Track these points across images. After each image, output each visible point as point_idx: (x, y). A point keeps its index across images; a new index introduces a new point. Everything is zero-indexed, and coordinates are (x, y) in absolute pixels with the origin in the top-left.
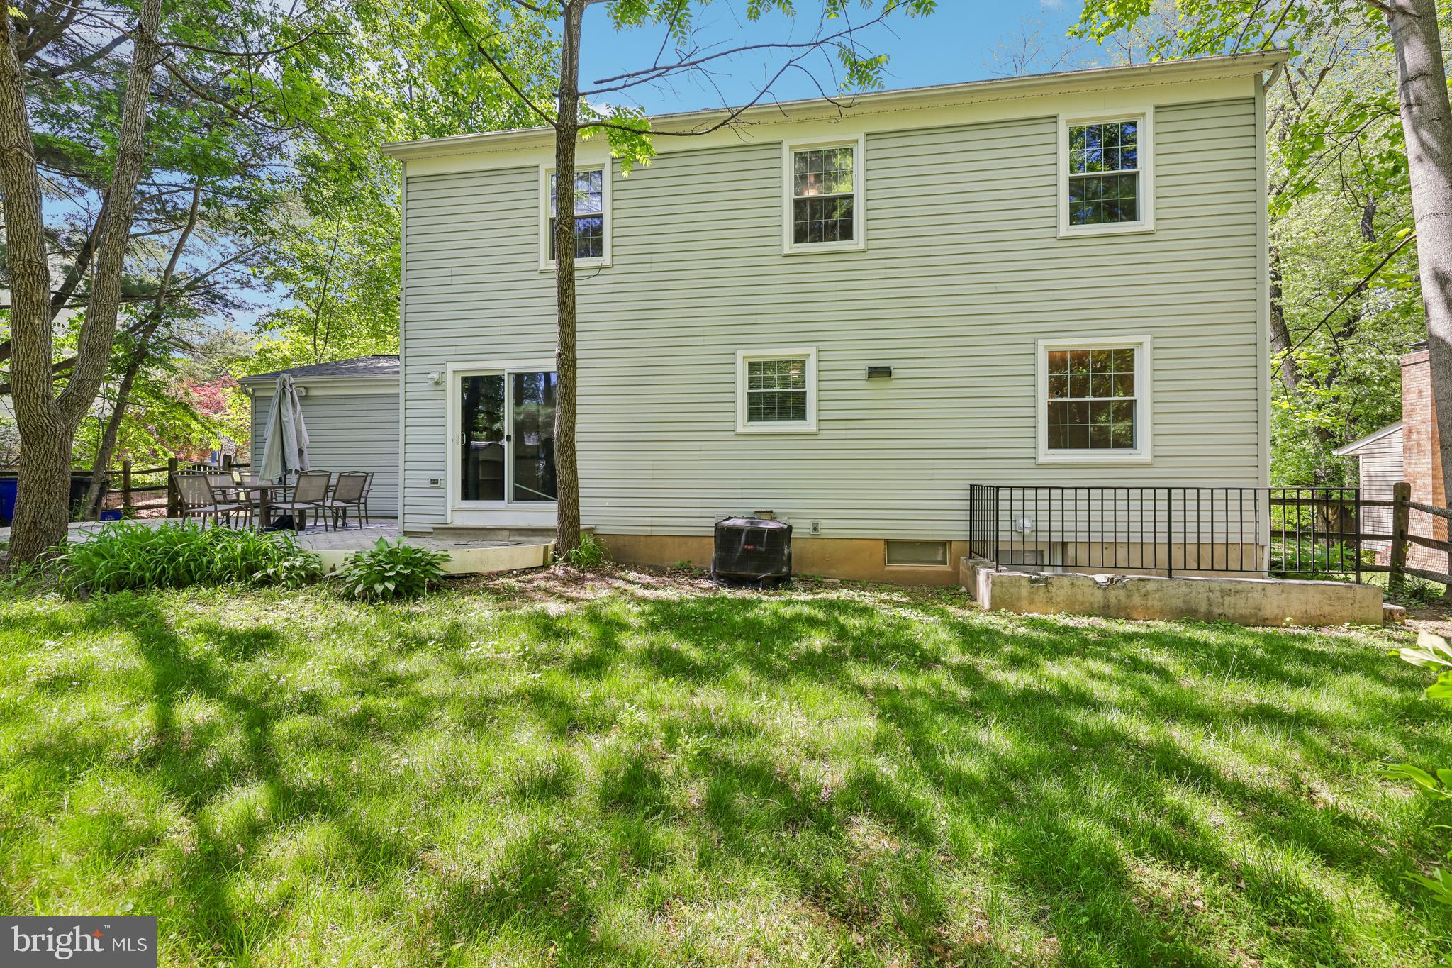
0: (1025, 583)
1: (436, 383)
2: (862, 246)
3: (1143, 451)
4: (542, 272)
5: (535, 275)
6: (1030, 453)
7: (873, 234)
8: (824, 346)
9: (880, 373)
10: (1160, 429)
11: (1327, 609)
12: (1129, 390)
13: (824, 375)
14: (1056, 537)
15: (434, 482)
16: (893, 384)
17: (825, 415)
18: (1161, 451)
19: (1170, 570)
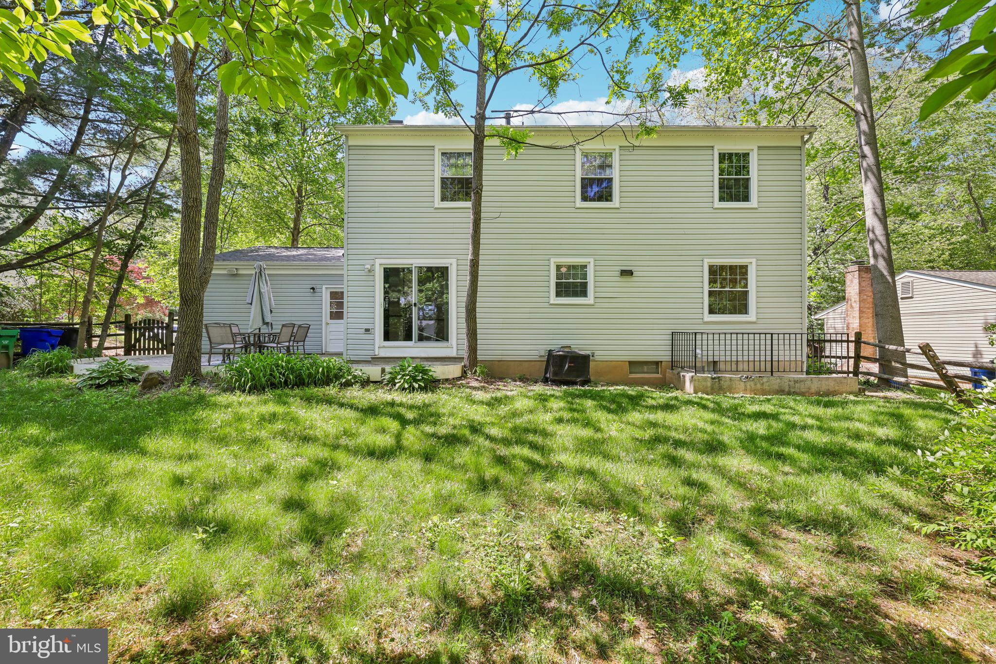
0: (709, 379)
1: (369, 271)
2: (617, 205)
3: (752, 316)
4: (436, 209)
5: (432, 210)
6: (700, 316)
7: (623, 200)
8: (597, 257)
9: (627, 273)
10: (760, 305)
11: (837, 388)
12: (746, 286)
13: (598, 274)
14: (711, 359)
15: (367, 330)
16: (634, 279)
17: (598, 295)
18: (760, 316)
19: (772, 372)
